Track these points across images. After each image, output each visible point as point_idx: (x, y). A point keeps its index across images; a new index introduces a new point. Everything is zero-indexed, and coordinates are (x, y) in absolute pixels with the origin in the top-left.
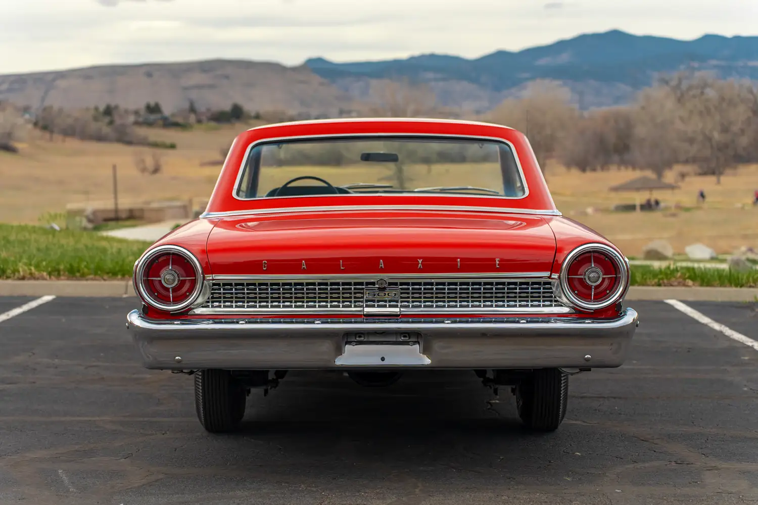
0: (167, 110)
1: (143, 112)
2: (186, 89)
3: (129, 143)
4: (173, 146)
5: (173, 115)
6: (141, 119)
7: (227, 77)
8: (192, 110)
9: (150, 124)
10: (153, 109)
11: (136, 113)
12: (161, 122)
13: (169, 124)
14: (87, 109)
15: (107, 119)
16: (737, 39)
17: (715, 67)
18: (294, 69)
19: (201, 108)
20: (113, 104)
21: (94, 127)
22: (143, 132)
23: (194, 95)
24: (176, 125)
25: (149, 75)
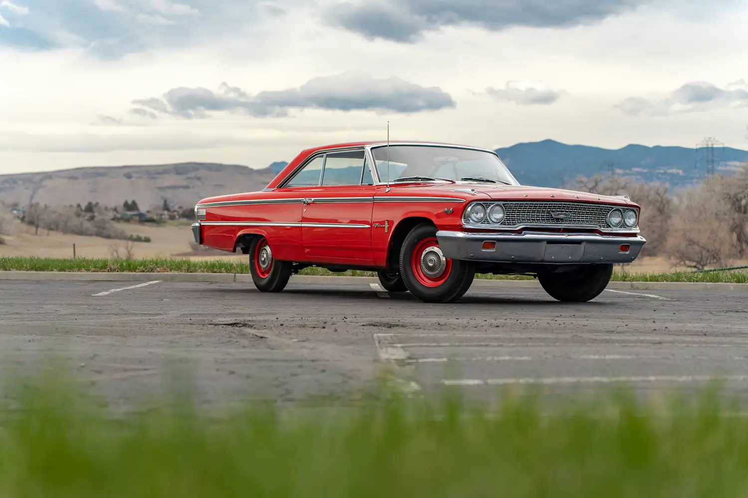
0: (143, 208)
1: (121, 209)
2: (161, 189)
3: (108, 237)
4: (147, 240)
5: (148, 212)
6: (119, 216)
7: (199, 179)
8: (166, 207)
9: (128, 220)
10: (131, 207)
11: (115, 210)
12: (137, 218)
13: (144, 219)
14: (71, 206)
15: (88, 215)
16: (657, 148)
17: (639, 173)
18: (259, 172)
19: (174, 206)
20: (94, 202)
21: (75, 222)
22: (121, 226)
23: (168, 194)
24: (151, 221)
25: (129, 176)
